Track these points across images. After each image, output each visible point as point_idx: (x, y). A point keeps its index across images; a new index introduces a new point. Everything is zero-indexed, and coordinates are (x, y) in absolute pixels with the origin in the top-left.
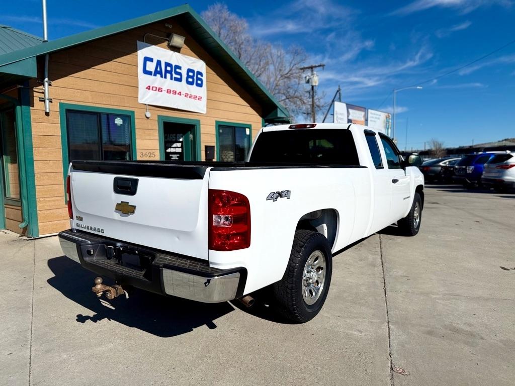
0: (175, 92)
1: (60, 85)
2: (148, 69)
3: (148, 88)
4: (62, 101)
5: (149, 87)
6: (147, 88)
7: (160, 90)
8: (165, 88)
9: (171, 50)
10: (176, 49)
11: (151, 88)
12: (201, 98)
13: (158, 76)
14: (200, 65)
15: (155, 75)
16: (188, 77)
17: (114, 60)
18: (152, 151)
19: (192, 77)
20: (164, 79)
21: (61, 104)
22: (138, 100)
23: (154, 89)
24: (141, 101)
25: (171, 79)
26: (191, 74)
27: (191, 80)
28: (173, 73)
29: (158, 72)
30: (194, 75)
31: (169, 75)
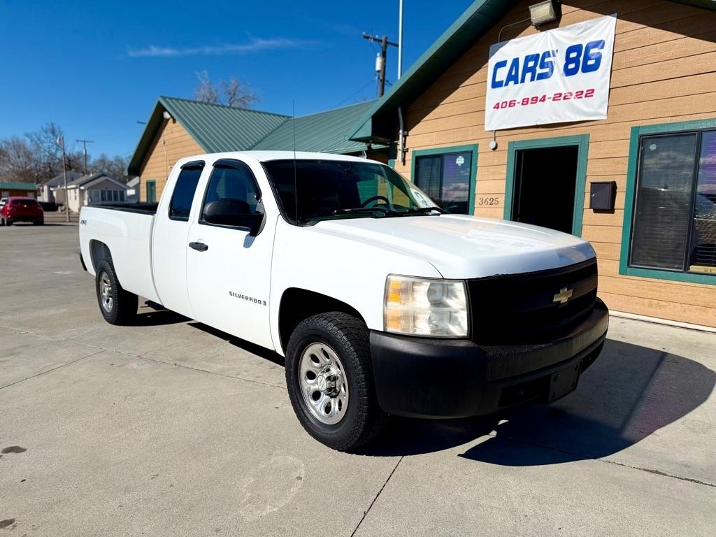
0: (535, 100)
1: (415, 133)
2: (497, 79)
3: (497, 107)
4: (415, 149)
5: (498, 104)
6: (495, 108)
7: (512, 104)
8: (519, 99)
9: (541, 31)
10: (550, 24)
11: (500, 106)
12: (593, 92)
13: (513, 82)
15: (507, 84)
16: (569, 61)
17: (462, 85)
18: (494, 197)
19: (576, 60)
20: (519, 85)
21: (413, 152)
22: (484, 128)
23: (504, 105)
24: (487, 128)
25: (532, 79)
26: (573, 55)
27: (572, 66)
28: (538, 68)
29: (512, 78)
30: (579, 55)
31: (529, 75)
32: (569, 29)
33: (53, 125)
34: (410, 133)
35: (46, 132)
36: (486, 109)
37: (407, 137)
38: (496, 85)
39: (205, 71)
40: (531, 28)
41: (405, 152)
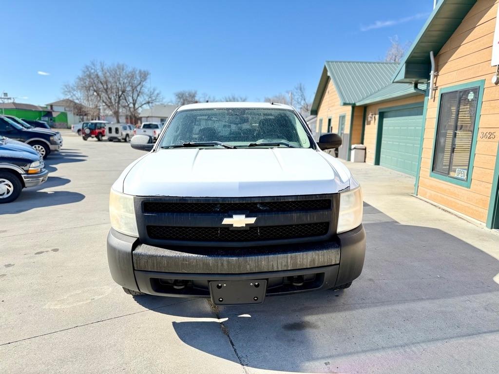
1: (444, 72)
4: (442, 87)
18: (492, 131)
21: (440, 89)
22: (490, 63)
24: (493, 64)
33: (301, 84)
34: (440, 73)
35: (297, 89)
37: (438, 77)
39: (396, 36)
41: (435, 89)
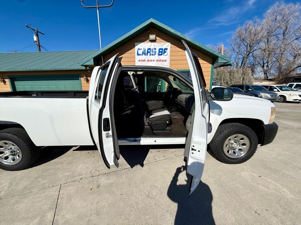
0: (151, 61)
2: (139, 53)
5: (140, 60)
6: (138, 61)
8: (146, 60)
9: (151, 42)
10: (154, 41)
11: (140, 61)
12: (166, 60)
13: (144, 55)
14: (167, 45)
15: (142, 55)
16: (159, 52)
17: (126, 53)
19: (162, 52)
20: (146, 56)
23: (142, 61)
25: (150, 55)
26: (161, 51)
27: (160, 53)
28: (151, 52)
29: (144, 53)
30: (162, 51)
31: (149, 54)
32: (159, 44)
36: (136, 61)
38: (138, 54)
40: (148, 41)
